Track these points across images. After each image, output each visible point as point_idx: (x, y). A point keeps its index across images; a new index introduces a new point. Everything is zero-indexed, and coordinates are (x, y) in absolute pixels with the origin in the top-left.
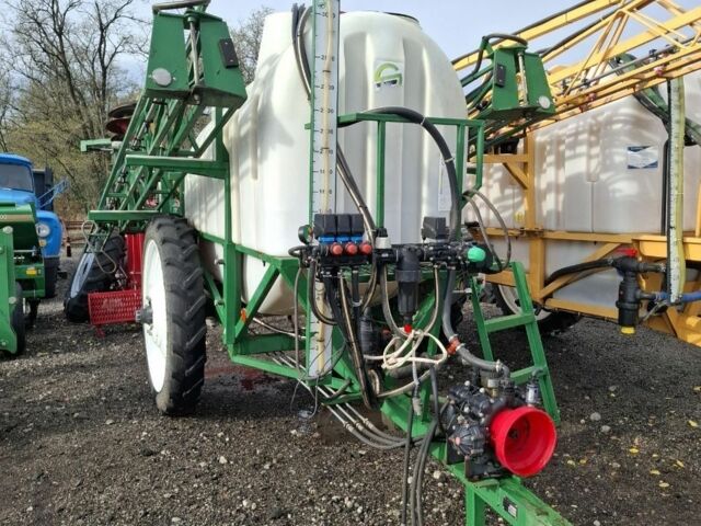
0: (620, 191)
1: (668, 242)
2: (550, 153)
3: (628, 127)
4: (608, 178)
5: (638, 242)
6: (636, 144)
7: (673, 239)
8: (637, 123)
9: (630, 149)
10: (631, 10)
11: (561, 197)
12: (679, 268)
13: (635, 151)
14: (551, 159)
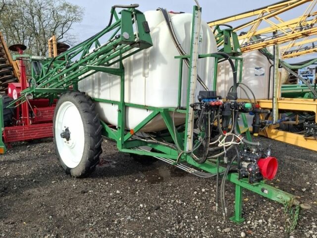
0: (252, 84)
1: (273, 102)
2: (222, 69)
3: (255, 60)
4: (248, 79)
5: (259, 102)
6: (258, 67)
7: (274, 101)
8: (258, 59)
9: (256, 68)
10: (265, 19)
11: (227, 86)
12: (276, 112)
13: (258, 69)
14: (223, 71)
